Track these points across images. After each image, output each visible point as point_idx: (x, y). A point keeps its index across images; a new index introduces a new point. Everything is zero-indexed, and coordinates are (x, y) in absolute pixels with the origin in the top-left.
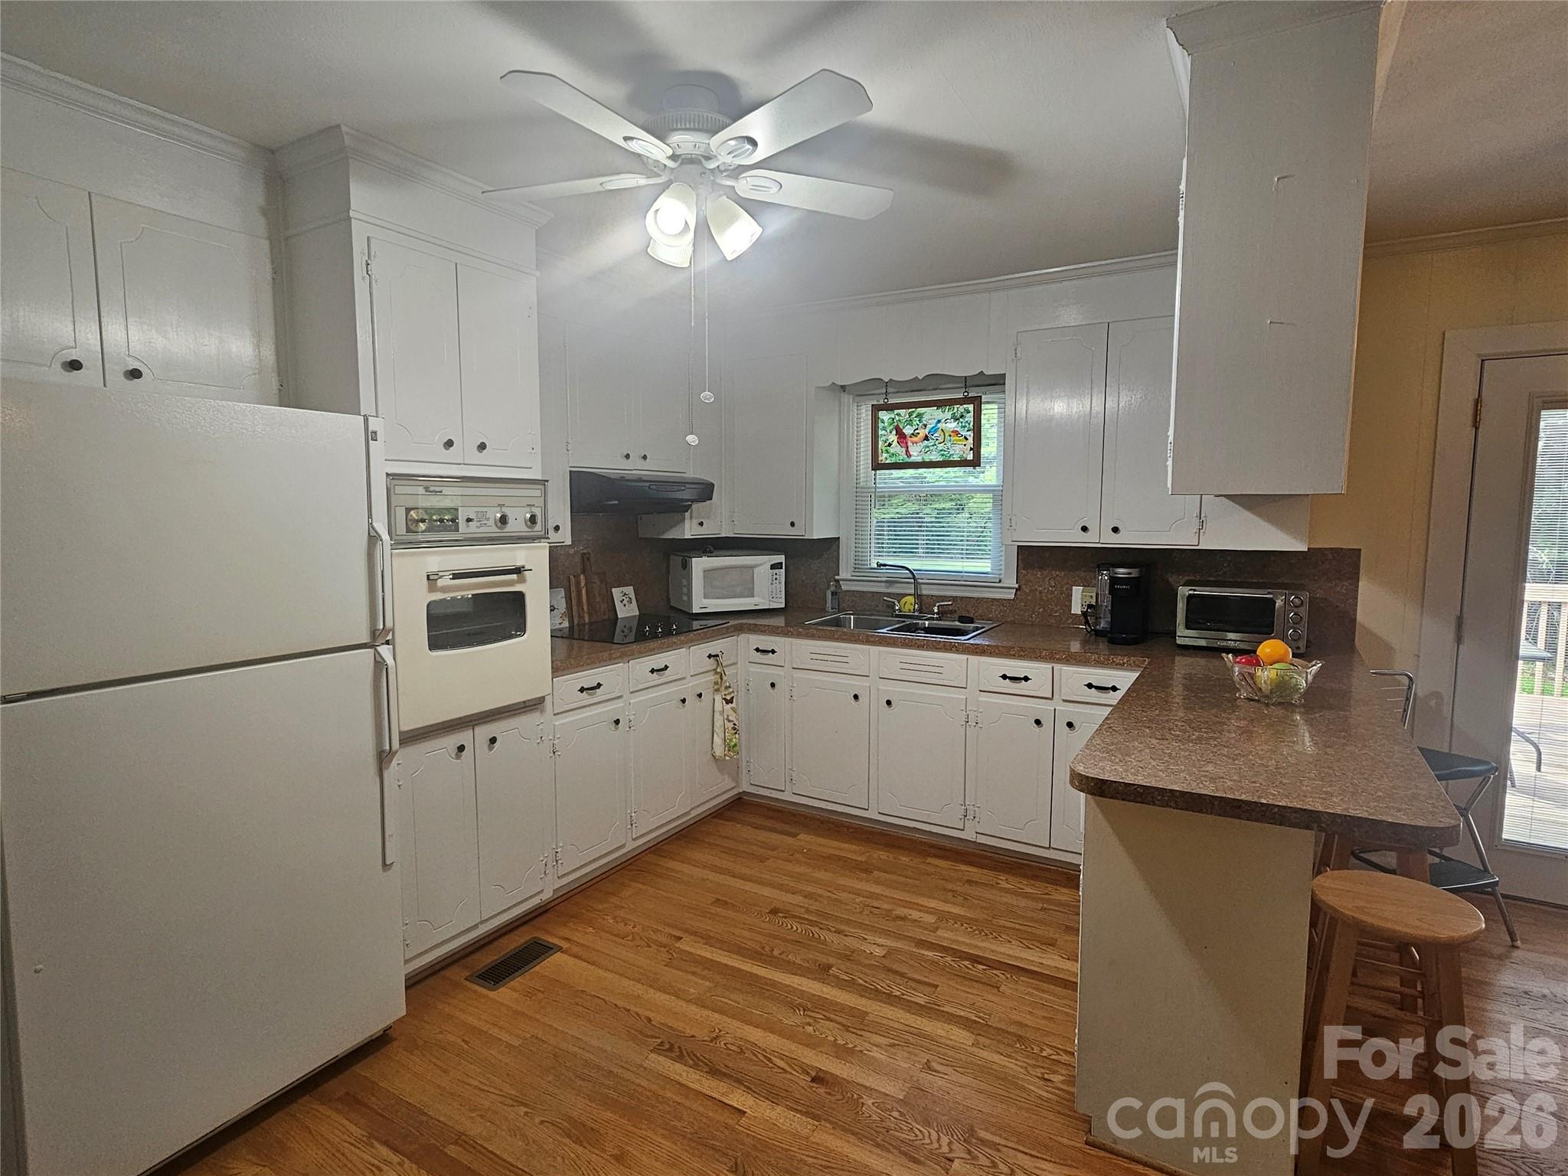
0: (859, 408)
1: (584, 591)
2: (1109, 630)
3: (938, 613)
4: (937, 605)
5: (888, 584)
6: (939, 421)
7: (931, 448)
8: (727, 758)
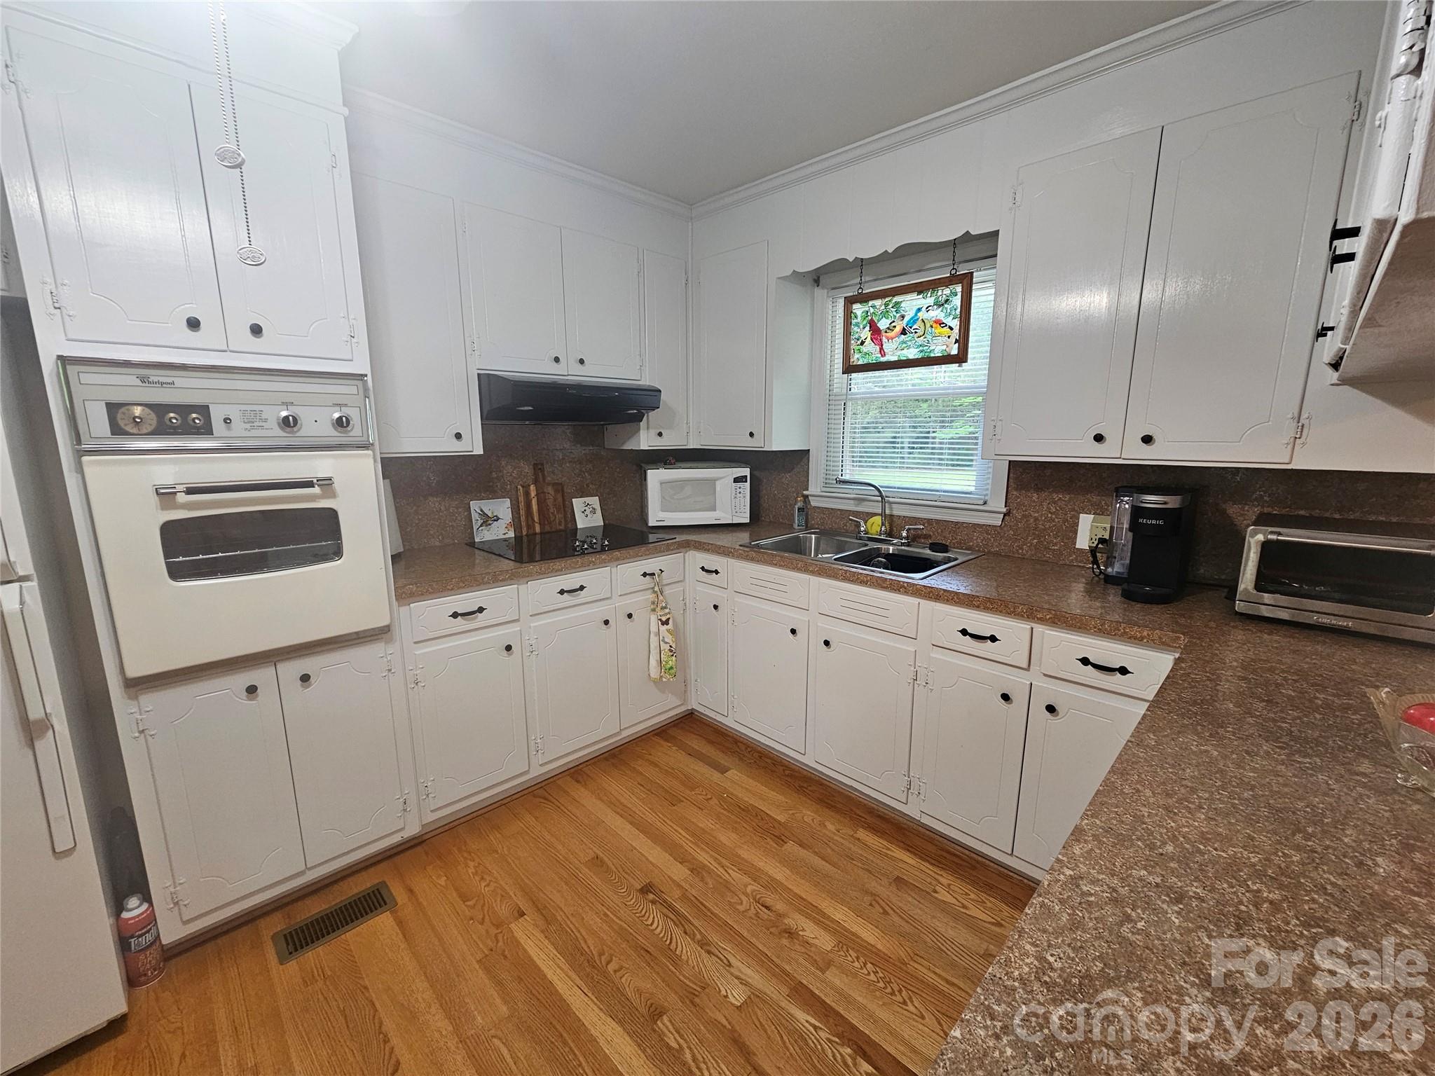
0: (834, 300)
1: (534, 502)
2: (1125, 576)
3: (907, 538)
4: (907, 527)
5: (856, 502)
6: (919, 310)
7: (909, 343)
8: (664, 680)
